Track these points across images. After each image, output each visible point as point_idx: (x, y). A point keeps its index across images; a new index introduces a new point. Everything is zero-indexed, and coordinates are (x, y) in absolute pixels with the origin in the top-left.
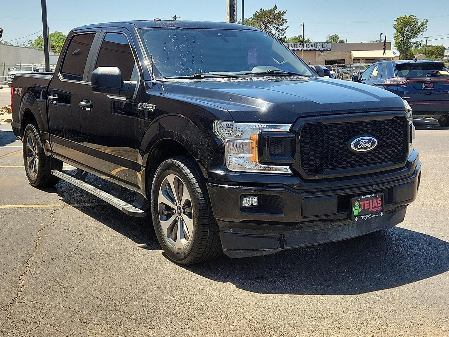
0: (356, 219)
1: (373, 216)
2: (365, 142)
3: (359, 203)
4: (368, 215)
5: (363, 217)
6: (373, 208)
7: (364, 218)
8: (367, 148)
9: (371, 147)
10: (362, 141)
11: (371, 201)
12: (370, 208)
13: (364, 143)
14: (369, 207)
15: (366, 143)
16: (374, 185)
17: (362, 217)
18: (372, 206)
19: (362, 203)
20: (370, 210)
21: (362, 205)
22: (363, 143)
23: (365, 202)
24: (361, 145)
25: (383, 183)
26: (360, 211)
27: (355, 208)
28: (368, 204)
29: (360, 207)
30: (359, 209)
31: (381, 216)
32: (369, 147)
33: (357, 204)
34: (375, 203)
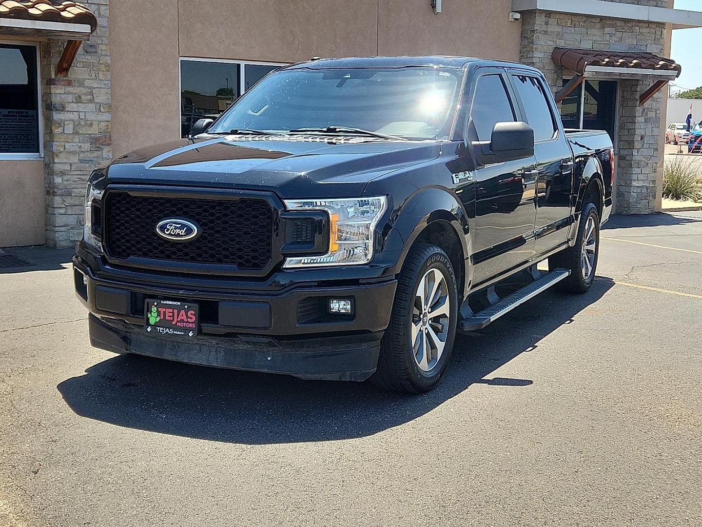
0: (149, 329)
1: (176, 332)
2: (175, 226)
3: (157, 309)
4: (167, 329)
5: (160, 329)
6: (177, 321)
7: (161, 331)
8: (178, 235)
9: (184, 236)
10: (171, 225)
11: (175, 311)
12: (173, 320)
13: (174, 228)
14: (172, 318)
15: (176, 228)
16: (182, 289)
17: (158, 328)
18: (177, 318)
19: (162, 310)
20: (174, 323)
21: (162, 312)
22: (171, 228)
23: (167, 309)
24: (168, 229)
25: (199, 291)
26: (158, 319)
27: (151, 314)
28: (171, 314)
29: (159, 315)
30: (157, 317)
31: (189, 336)
32: (182, 235)
33: (154, 309)
34: (182, 316)
